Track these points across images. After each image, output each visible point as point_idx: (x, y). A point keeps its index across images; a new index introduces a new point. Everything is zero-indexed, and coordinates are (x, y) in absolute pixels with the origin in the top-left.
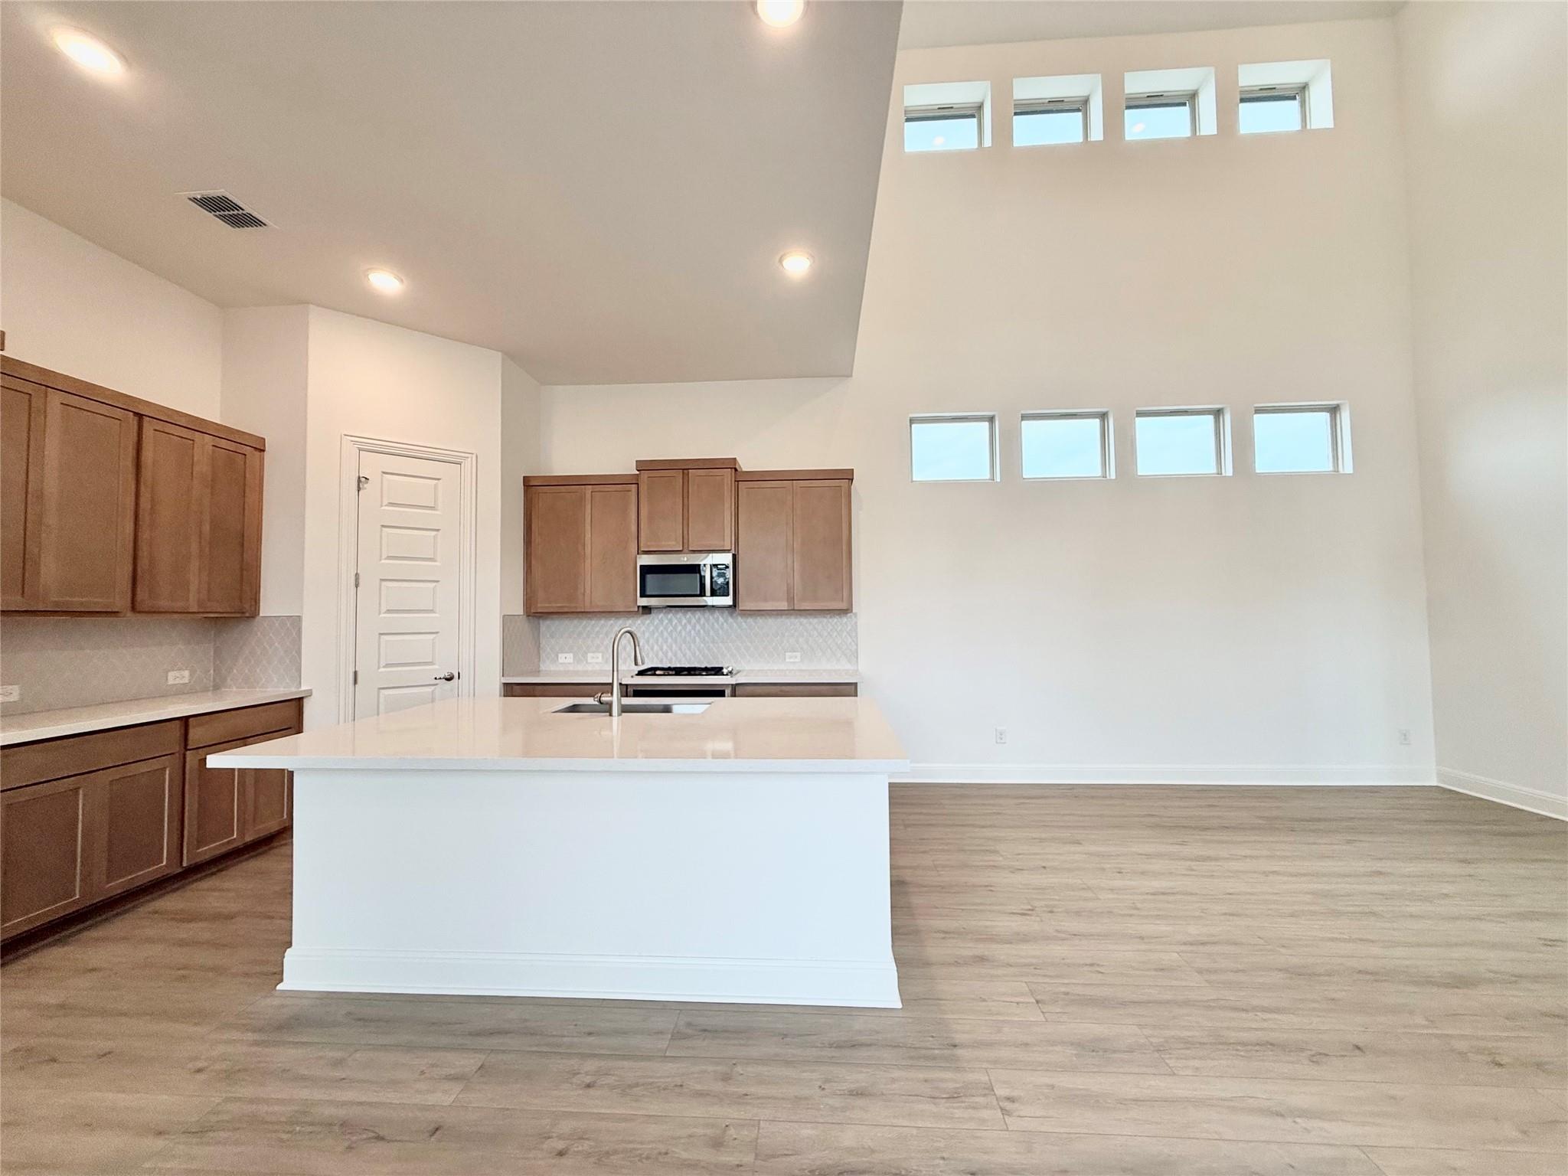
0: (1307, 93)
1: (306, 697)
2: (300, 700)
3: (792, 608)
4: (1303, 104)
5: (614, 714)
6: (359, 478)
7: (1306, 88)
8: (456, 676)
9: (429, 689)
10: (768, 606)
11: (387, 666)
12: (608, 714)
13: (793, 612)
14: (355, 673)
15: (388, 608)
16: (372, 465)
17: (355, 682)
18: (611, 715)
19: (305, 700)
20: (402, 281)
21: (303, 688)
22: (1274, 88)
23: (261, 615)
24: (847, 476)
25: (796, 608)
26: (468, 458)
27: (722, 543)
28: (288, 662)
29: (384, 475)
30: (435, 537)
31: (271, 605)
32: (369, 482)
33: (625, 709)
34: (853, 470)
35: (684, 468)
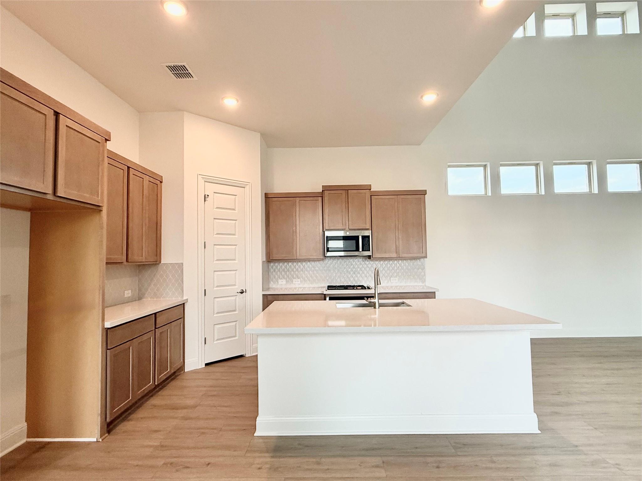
0: (625, 16)
1: (186, 302)
2: (184, 304)
3: (398, 256)
4: (623, 20)
5: (376, 308)
6: (205, 195)
7: (624, 14)
8: (245, 291)
9: (233, 298)
10: (387, 256)
11: (217, 286)
12: (373, 307)
13: (399, 258)
14: (205, 290)
15: (218, 259)
16: (210, 189)
17: (205, 295)
18: (375, 308)
19: (185, 304)
20: (238, 101)
21: (185, 298)
22: (610, 13)
23: (162, 263)
24: (424, 193)
25: (400, 256)
26: (248, 185)
27: (365, 225)
28: (177, 285)
29: (215, 194)
30: (235, 223)
31: (167, 258)
32: (209, 197)
33: (381, 305)
34: (426, 190)
35: (346, 189)
